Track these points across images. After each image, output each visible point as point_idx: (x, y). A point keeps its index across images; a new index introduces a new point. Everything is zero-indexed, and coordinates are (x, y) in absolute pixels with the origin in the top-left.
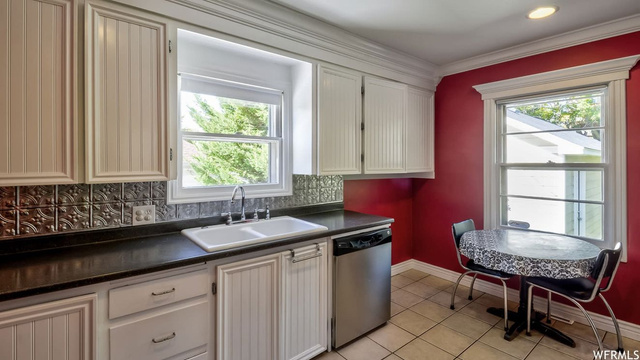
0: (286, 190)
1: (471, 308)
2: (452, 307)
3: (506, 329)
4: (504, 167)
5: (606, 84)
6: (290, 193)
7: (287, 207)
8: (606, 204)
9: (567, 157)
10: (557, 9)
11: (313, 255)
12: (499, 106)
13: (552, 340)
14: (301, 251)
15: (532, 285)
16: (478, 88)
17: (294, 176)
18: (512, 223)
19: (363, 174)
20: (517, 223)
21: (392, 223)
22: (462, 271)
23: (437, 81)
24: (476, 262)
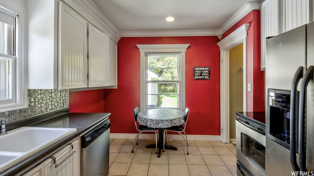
0: (21, 103)
1: (139, 149)
2: (133, 152)
3: (157, 153)
4: (147, 82)
5: (180, 53)
6: (26, 106)
7: (22, 119)
8: (180, 95)
9: (152, 78)
10: (175, 19)
11: (68, 155)
12: (146, 55)
13: (172, 151)
14: (59, 155)
15: (165, 130)
16: (139, 46)
17: (29, 90)
18: (149, 106)
19: (88, 87)
20: (152, 106)
21: (109, 116)
22: (138, 132)
23: (119, 38)
24: (149, 127)
